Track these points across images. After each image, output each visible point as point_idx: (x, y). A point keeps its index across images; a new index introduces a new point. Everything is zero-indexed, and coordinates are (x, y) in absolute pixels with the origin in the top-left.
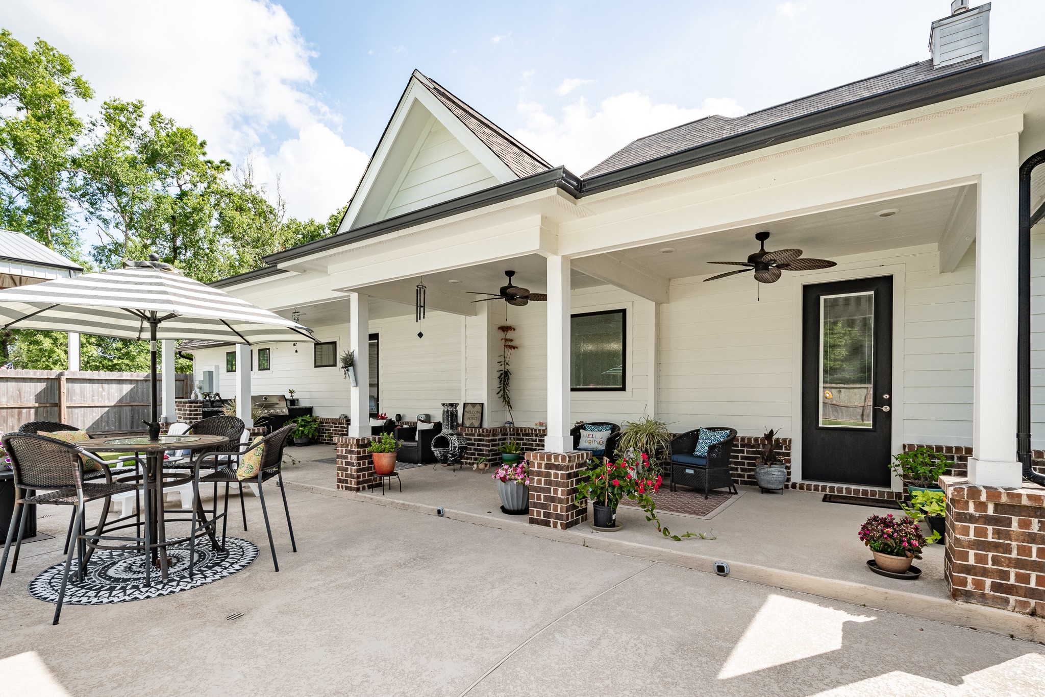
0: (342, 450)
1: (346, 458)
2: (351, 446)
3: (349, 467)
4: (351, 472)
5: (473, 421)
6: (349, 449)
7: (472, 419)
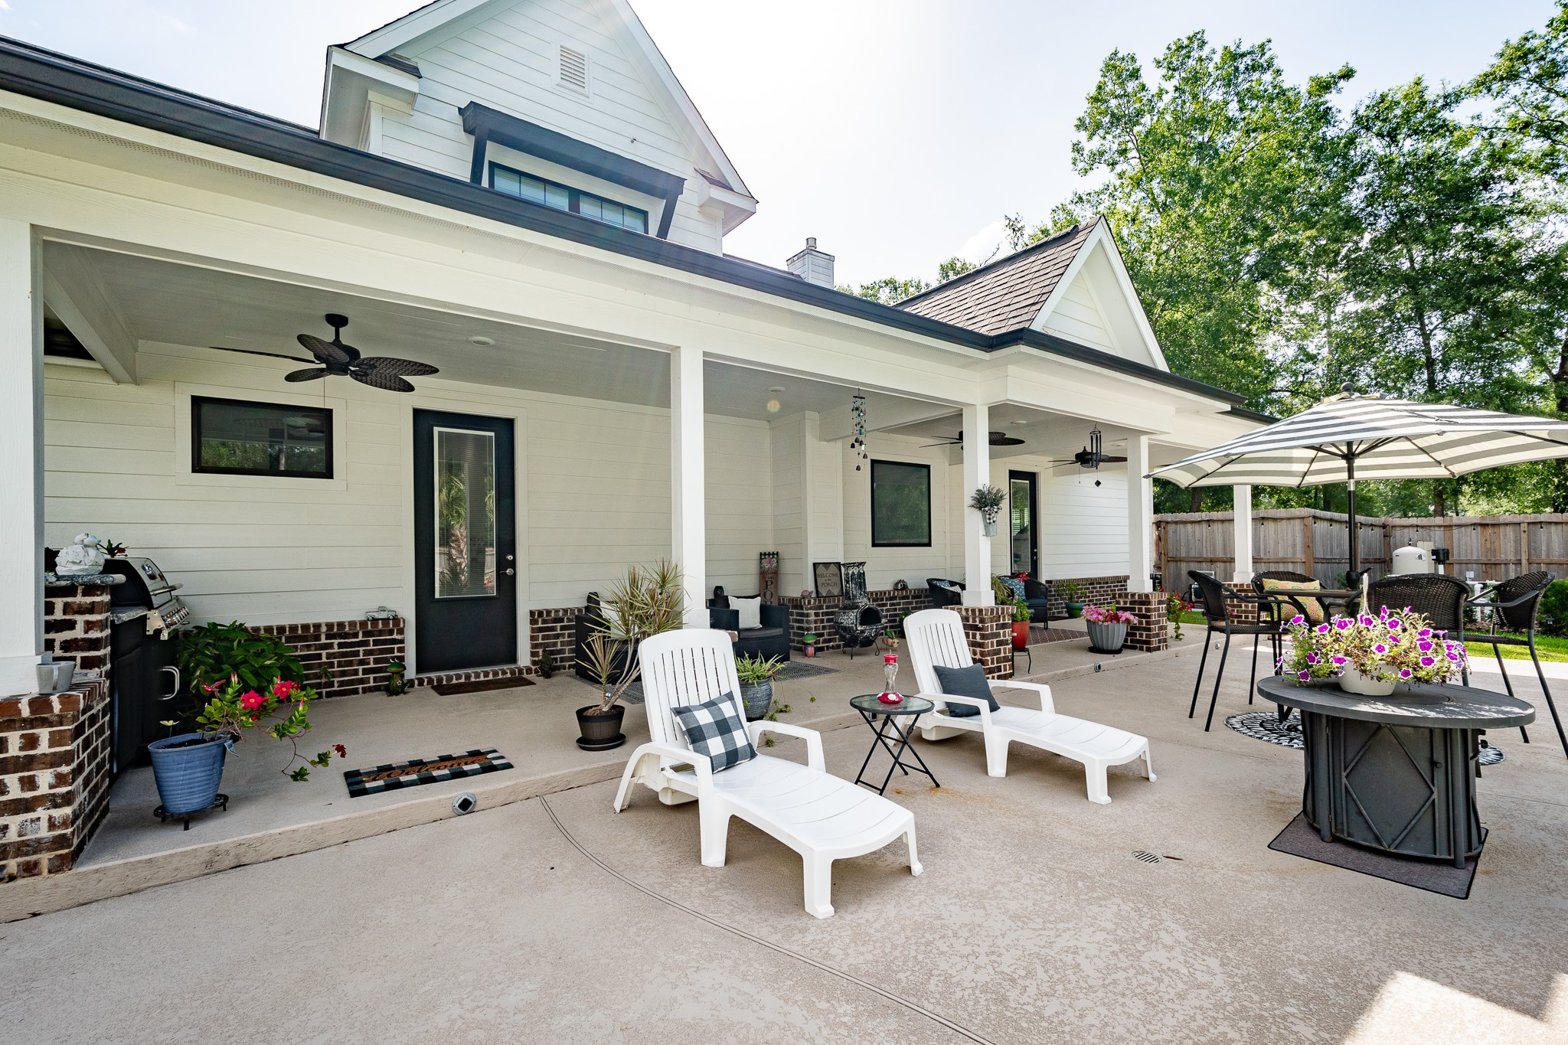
0: (992, 626)
1: (997, 635)
2: (1004, 617)
3: (1002, 647)
4: (1005, 653)
5: (830, 588)
6: (1002, 622)
7: (828, 584)
